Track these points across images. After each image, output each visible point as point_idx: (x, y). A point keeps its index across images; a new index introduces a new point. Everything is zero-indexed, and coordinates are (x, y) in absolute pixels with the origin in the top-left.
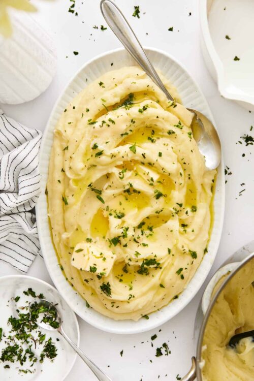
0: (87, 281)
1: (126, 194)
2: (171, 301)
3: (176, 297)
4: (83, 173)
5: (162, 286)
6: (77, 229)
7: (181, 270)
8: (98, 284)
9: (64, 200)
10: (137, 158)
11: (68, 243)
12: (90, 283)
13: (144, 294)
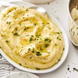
0: (31, 58)
1: (25, 30)
2: (63, 51)
3: (64, 49)
4: (8, 30)
5: (56, 45)
6: (17, 47)
7: (58, 37)
8: (35, 55)
9: (7, 42)
10: (22, 20)
11: (16, 53)
12: (32, 58)
13: (52, 50)
